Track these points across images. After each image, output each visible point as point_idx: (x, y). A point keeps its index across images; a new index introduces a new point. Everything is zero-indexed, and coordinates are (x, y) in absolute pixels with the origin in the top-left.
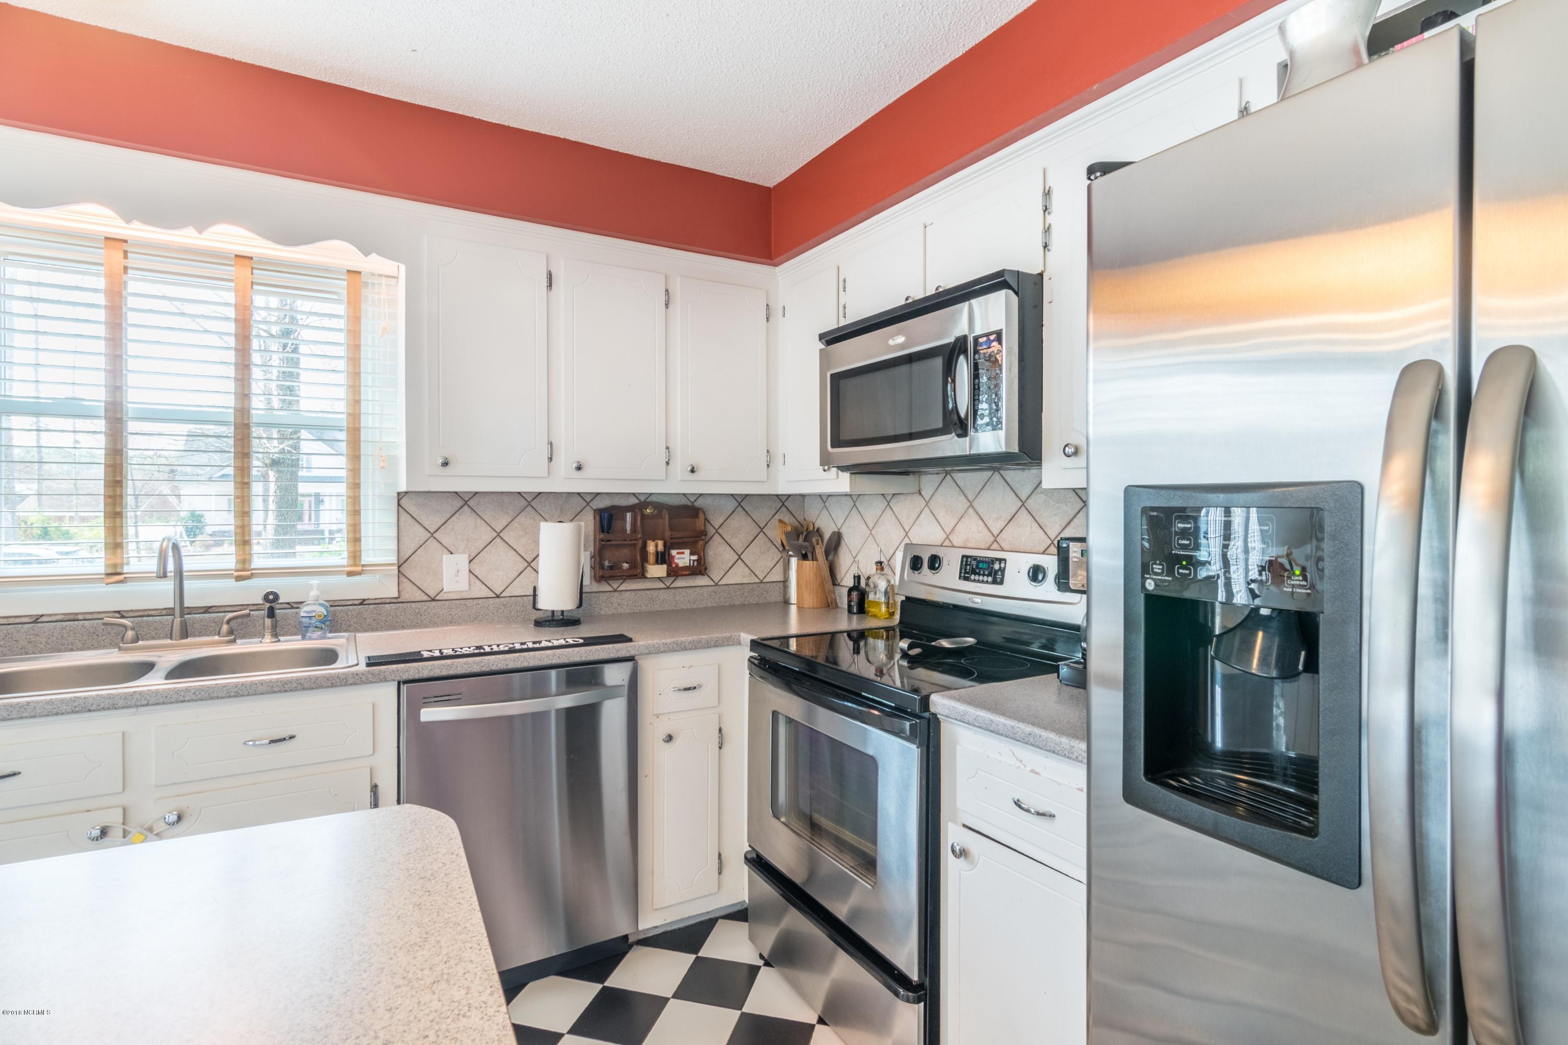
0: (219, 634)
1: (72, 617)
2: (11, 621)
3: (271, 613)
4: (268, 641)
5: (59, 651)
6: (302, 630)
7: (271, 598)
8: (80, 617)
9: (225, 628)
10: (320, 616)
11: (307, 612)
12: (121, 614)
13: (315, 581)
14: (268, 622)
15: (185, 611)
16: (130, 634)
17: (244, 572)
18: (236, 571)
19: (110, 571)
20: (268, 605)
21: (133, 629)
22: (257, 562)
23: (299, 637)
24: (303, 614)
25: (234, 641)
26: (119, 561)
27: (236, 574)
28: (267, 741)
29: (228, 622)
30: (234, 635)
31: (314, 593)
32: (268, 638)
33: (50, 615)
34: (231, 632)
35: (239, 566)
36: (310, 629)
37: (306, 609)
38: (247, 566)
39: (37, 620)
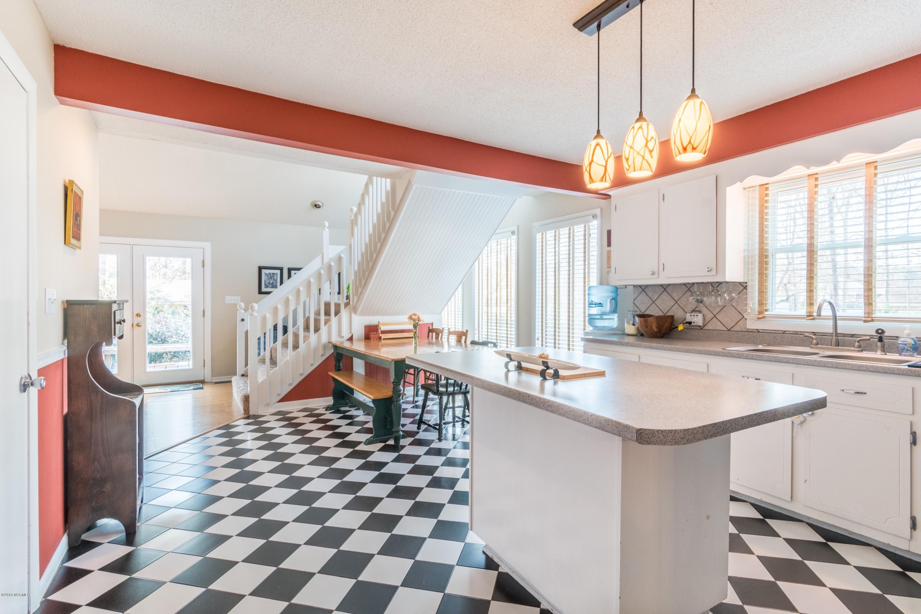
0: (853, 347)
1: (796, 333)
2: (776, 332)
3: (881, 340)
4: (879, 353)
5: (791, 345)
6: (900, 351)
7: (880, 332)
8: (799, 333)
9: (857, 344)
10: (909, 344)
11: (902, 341)
12: (814, 333)
13: (908, 325)
14: (879, 344)
15: (837, 334)
16: (815, 341)
17: (869, 318)
18: (864, 318)
19: (808, 314)
20: (879, 335)
21: (816, 339)
22: (877, 314)
23: (898, 354)
24: (899, 342)
25: (862, 351)
26: (811, 310)
27: (864, 319)
28: (854, 392)
29: (858, 341)
30: (861, 349)
31: (906, 332)
32: (879, 352)
33: (789, 331)
34: (860, 347)
35: (866, 315)
36: (905, 350)
37: (902, 339)
38: (870, 316)
39: (784, 332)
